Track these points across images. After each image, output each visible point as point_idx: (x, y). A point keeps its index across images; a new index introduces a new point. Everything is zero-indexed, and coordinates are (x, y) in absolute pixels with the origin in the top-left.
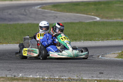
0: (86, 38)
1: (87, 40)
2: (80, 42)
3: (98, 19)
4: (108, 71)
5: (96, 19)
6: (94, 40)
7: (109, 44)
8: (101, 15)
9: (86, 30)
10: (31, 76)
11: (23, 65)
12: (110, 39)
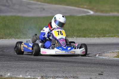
0: (79, 35)
1: (80, 36)
2: (72, 38)
4: (108, 73)
5: (89, 12)
6: (88, 37)
7: (106, 42)
8: (95, 8)
9: (79, 24)
10: (21, 76)
11: (10, 63)
12: (107, 35)
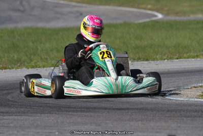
0: (138, 56)
3: (160, 16)
4: (185, 131)
5: (156, 16)
6: (154, 60)
7: (184, 67)
8: (166, 9)
12: (186, 55)
